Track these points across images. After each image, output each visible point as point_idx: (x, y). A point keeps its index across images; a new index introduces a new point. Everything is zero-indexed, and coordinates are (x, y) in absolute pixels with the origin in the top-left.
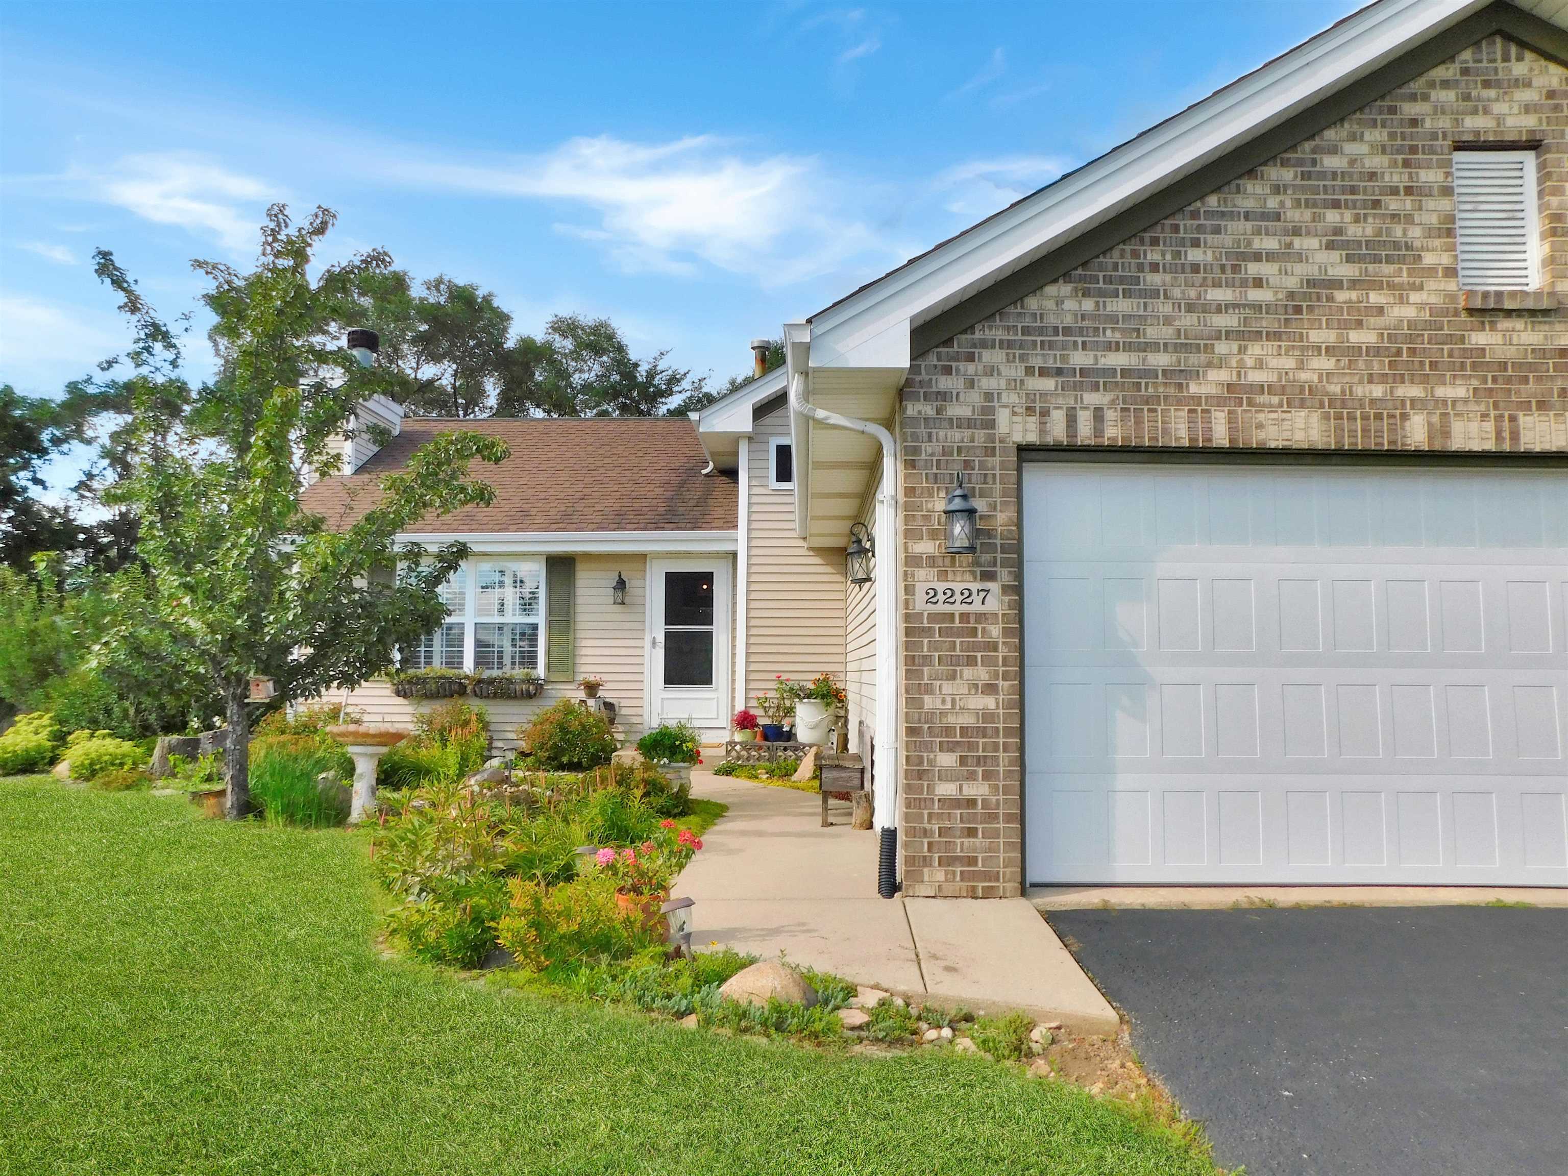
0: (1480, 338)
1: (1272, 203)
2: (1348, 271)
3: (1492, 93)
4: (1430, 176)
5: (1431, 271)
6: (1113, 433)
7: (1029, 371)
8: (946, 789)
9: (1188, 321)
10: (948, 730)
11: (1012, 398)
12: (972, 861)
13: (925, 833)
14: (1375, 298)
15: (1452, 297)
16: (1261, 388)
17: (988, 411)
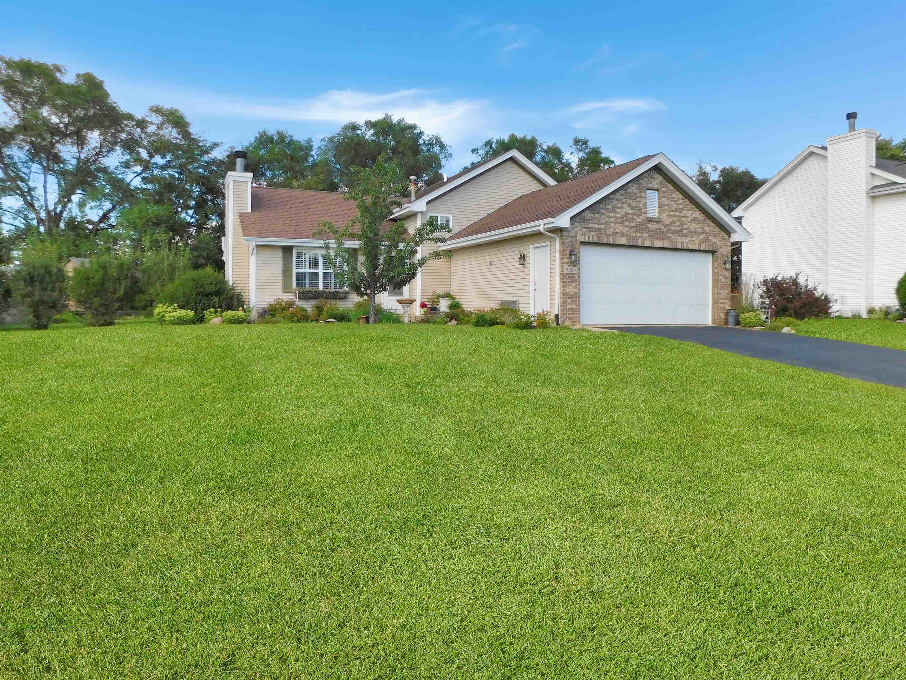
0: (649, 226)
1: (620, 198)
2: (631, 211)
3: (652, 180)
4: (643, 195)
5: (643, 213)
6: (595, 240)
7: (583, 227)
8: (569, 306)
9: (607, 219)
10: (570, 295)
11: (579, 232)
12: (573, 319)
13: (566, 314)
14: (635, 217)
15: (646, 218)
16: (617, 233)
17: (576, 235)
